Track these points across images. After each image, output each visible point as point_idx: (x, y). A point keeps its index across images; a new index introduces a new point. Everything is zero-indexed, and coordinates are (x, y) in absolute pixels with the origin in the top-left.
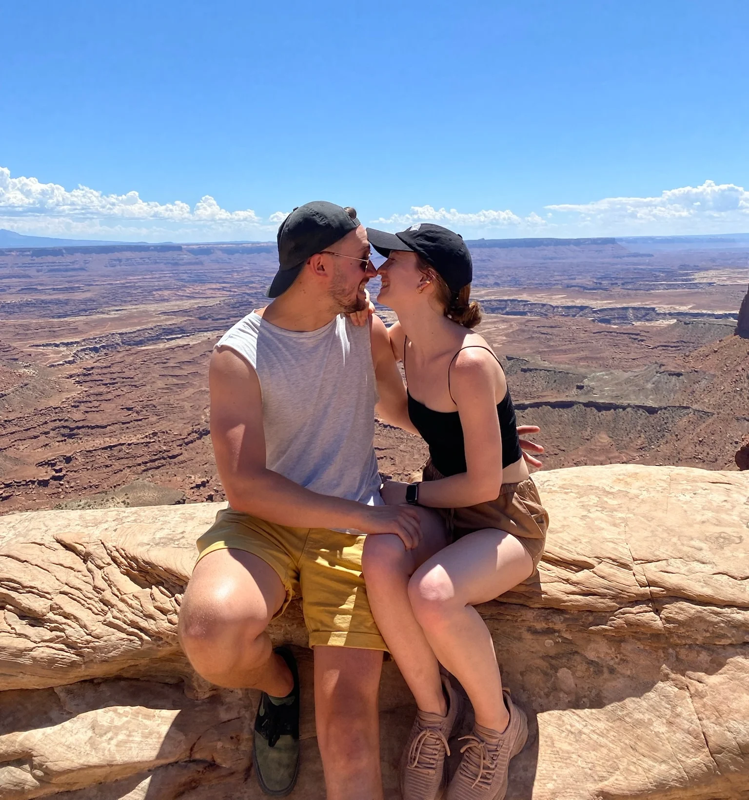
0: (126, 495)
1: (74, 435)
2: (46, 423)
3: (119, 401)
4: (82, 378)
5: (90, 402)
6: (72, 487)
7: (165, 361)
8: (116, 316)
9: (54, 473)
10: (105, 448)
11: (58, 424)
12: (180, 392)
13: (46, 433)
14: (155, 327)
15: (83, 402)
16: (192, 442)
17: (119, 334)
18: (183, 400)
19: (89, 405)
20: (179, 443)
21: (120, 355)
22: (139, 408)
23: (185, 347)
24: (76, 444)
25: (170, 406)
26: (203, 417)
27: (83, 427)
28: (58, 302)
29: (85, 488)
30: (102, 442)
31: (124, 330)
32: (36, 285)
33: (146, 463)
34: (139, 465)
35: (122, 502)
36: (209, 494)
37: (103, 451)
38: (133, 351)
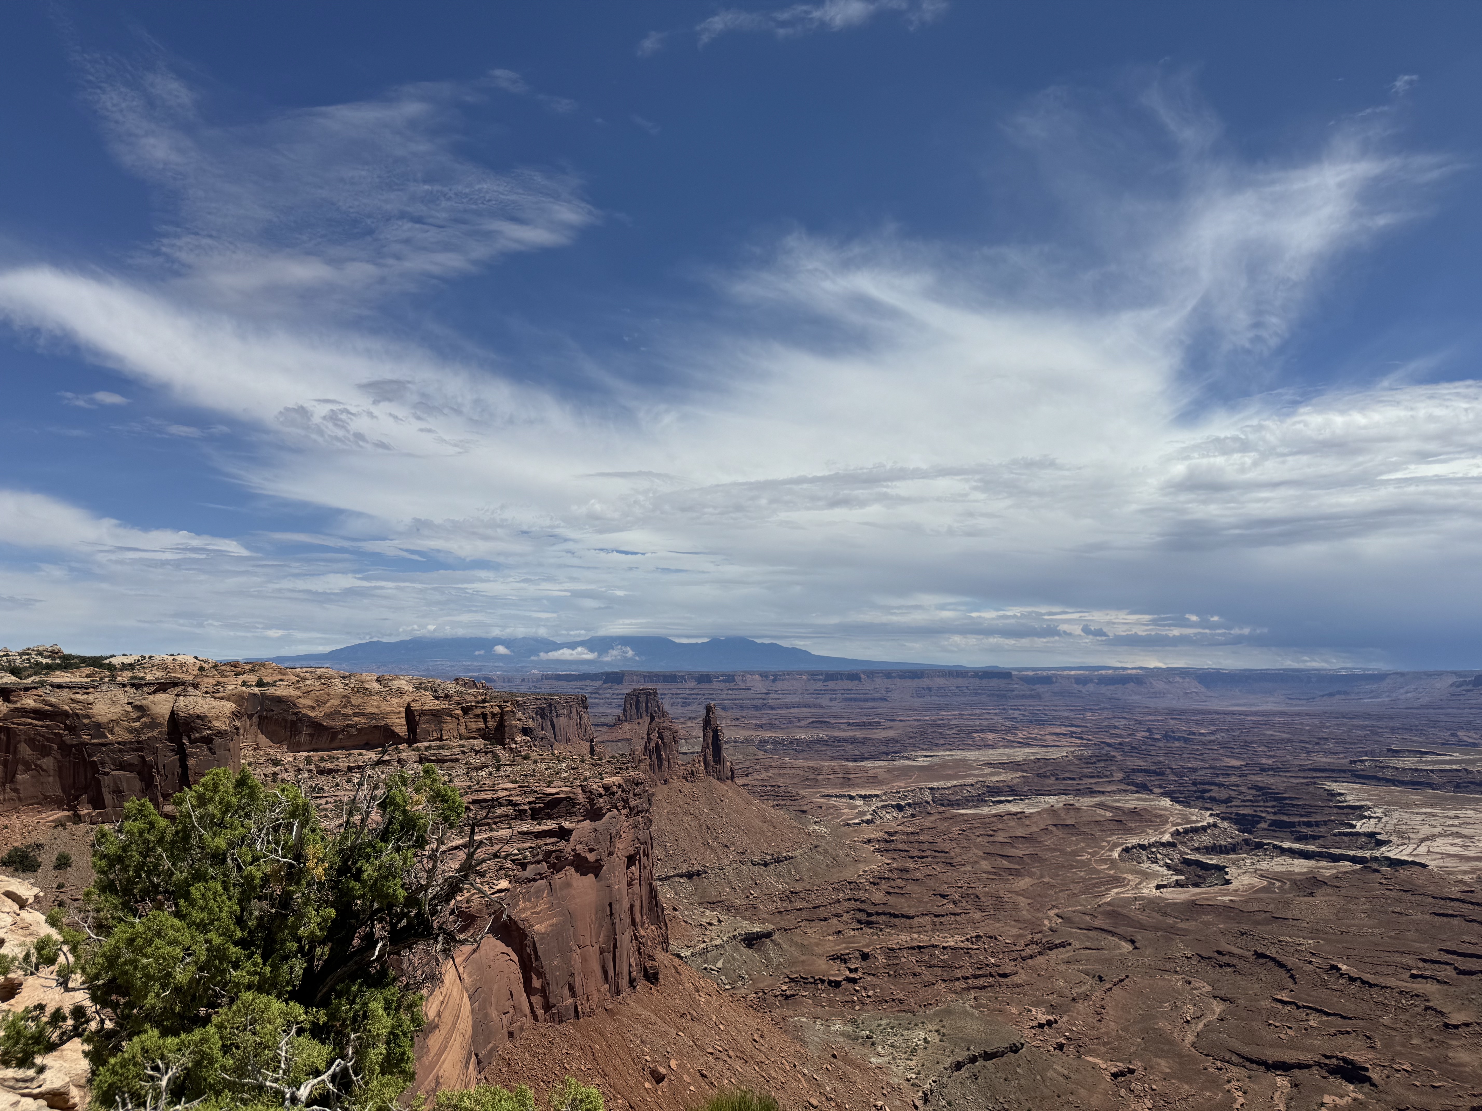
0: (941, 1021)
1: (872, 923)
2: (839, 901)
3: (931, 883)
4: (882, 845)
5: (894, 880)
6: (868, 996)
7: (991, 833)
8: (925, 764)
9: (848, 973)
10: (913, 948)
11: (853, 904)
12: (1012, 881)
13: (837, 915)
14: (976, 783)
15: (884, 879)
16: (1031, 957)
17: (931, 789)
18: (1017, 893)
19: (892, 883)
20: (1014, 955)
21: (932, 818)
22: (957, 897)
23: (1019, 816)
24: (875, 937)
25: (999, 899)
26: (1046, 922)
27: (885, 914)
28: (853, 741)
29: (886, 1001)
30: (909, 938)
31: (935, 784)
32: (829, 717)
33: (967, 978)
34: (958, 979)
35: (936, 1031)
36: (1058, 1041)
37: (910, 951)
38: (948, 815)
